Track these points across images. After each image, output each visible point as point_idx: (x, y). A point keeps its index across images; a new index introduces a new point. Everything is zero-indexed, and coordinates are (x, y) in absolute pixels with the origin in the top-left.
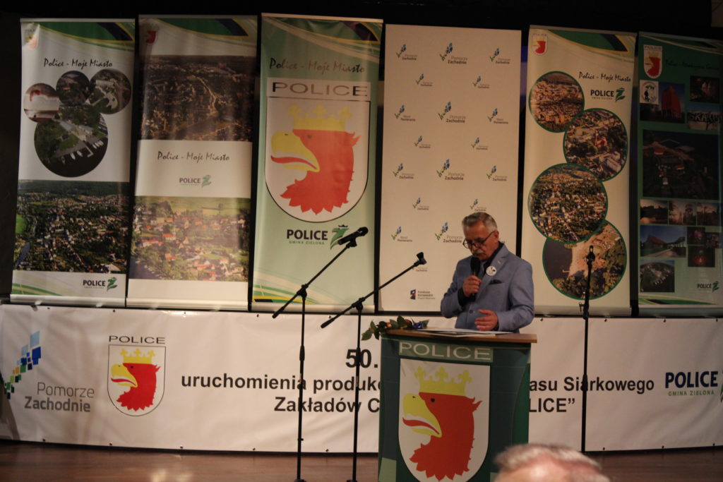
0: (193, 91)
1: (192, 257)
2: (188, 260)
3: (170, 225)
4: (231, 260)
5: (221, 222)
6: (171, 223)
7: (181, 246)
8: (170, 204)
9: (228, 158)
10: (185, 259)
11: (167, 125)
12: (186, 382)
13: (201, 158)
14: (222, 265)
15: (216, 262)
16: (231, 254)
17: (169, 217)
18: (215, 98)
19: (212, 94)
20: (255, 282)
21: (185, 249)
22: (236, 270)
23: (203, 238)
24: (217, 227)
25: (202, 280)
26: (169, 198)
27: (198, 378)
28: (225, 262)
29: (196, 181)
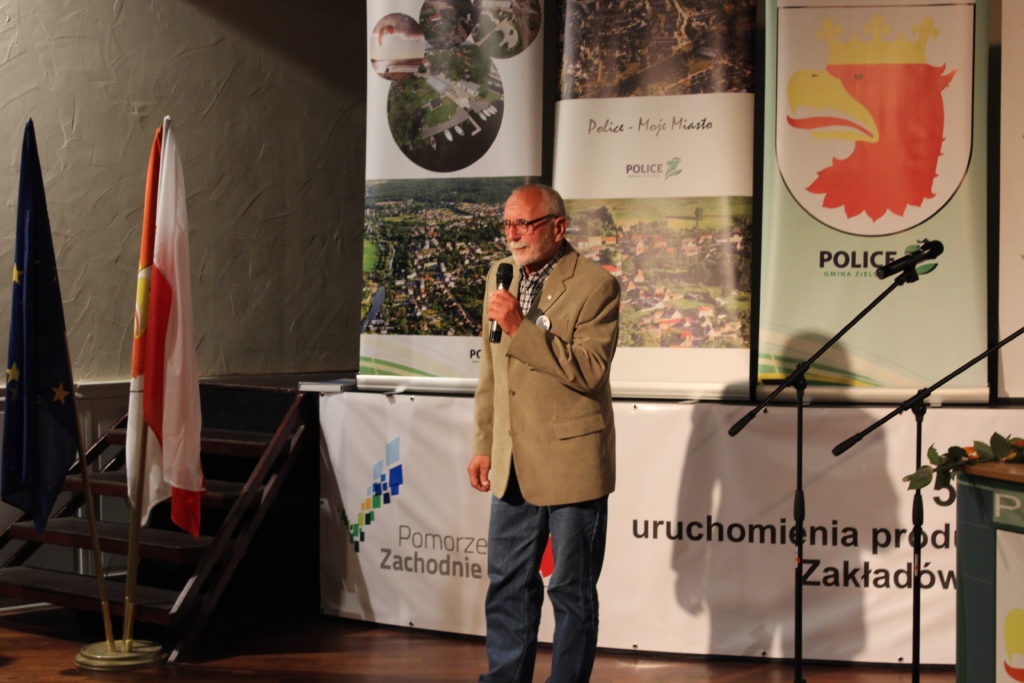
0: (648, 7)
1: (650, 306)
2: (644, 311)
3: (612, 249)
4: (719, 310)
5: (701, 241)
6: (613, 246)
7: (631, 287)
8: (610, 211)
9: (709, 125)
10: (637, 309)
11: (603, 70)
12: (641, 531)
13: (662, 127)
14: (703, 319)
15: (691, 314)
16: (717, 299)
17: (610, 235)
18: (686, 16)
19: (680, 10)
20: (762, 349)
21: (637, 291)
22: (728, 328)
23: (669, 271)
24: (692, 251)
25: (668, 346)
26: (610, 201)
27: (661, 523)
28: (707, 312)
29: (655, 169)
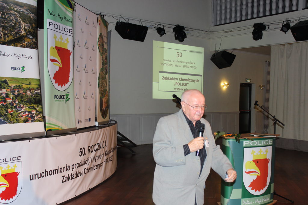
0: (14, 19)
1: (20, 111)
2: (19, 112)
3: (9, 93)
4: (37, 111)
5: (31, 91)
6: (9, 92)
7: (15, 105)
8: (8, 81)
9: (32, 58)
10: (17, 112)
11: (3, 36)
12: (32, 178)
13: (20, 57)
14: (33, 114)
15: (30, 112)
16: (36, 108)
17: (8, 89)
18: (24, 25)
19: (22, 23)
20: (46, 122)
21: (16, 106)
22: (39, 116)
23: (24, 100)
24: (29, 94)
25: (25, 122)
26: (7, 78)
27: (36, 174)
28: (34, 112)
29: (19, 69)
